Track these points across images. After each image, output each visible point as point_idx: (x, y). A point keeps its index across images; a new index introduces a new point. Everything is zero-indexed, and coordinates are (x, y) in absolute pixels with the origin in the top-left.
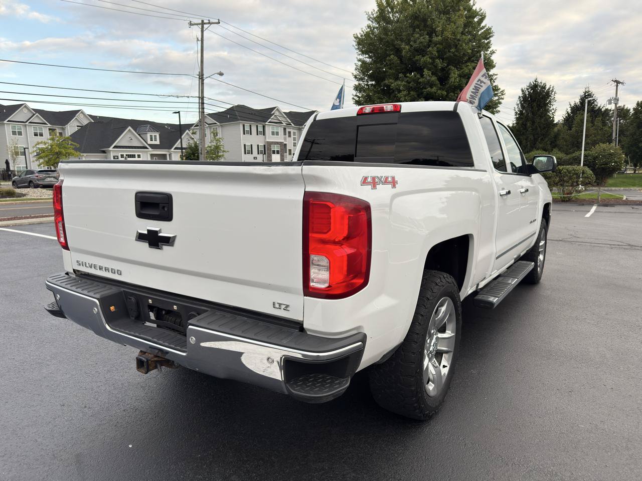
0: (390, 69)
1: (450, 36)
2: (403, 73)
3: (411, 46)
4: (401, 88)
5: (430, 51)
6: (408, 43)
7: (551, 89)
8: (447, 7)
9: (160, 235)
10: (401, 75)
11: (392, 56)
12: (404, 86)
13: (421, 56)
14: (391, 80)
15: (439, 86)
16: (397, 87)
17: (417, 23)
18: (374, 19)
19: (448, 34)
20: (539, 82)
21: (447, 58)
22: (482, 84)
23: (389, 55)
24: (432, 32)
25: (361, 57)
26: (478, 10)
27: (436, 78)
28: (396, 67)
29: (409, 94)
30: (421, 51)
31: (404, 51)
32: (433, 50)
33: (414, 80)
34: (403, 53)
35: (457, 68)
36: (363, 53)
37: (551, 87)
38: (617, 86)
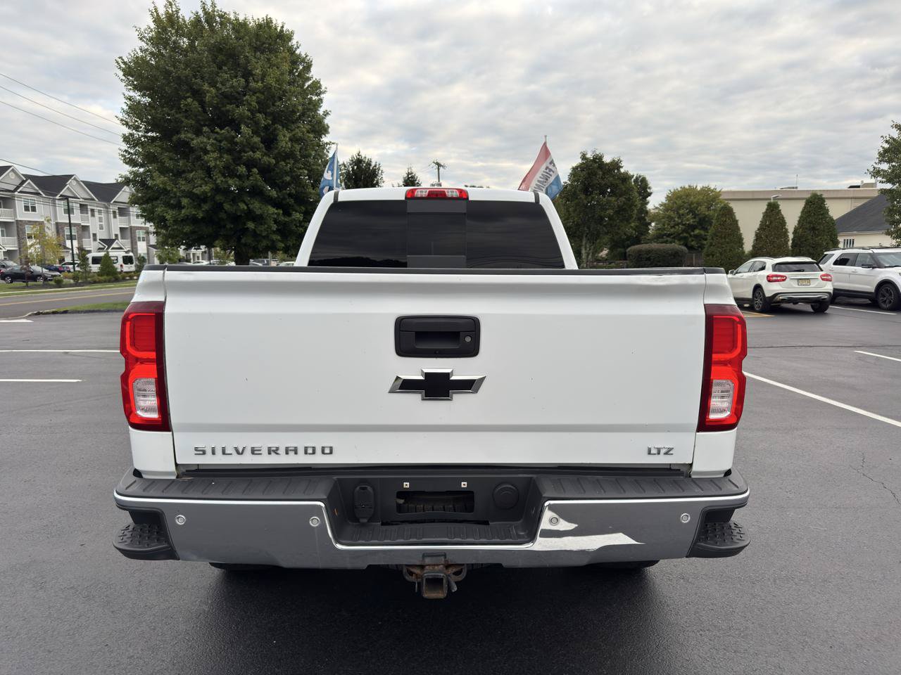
0: (186, 118)
1: (273, 84)
2: (208, 126)
3: (218, 89)
4: (209, 148)
5: (247, 100)
6: (213, 84)
7: (377, 166)
8: (264, 43)
9: (453, 378)
10: (205, 129)
11: (189, 100)
12: (212, 145)
13: (234, 105)
14: (189, 135)
15: (264, 150)
16: (202, 145)
17: (221, 57)
18: (151, 39)
19: (271, 80)
20: (363, 156)
21: (272, 114)
22: (551, 173)
23: (186, 98)
24: (247, 74)
25: (132, 93)
26: (303, 55)
27: (259, 139)
28: (196, 116)
29: (221, 157)
30: (235, 98)
31: (208, 95)
32: (252, 100)
33: (226, 139)
34: (207, 99)
35: (287, 129)
36: (136, 88)
37: (378, 164)
38: (439, 169)
